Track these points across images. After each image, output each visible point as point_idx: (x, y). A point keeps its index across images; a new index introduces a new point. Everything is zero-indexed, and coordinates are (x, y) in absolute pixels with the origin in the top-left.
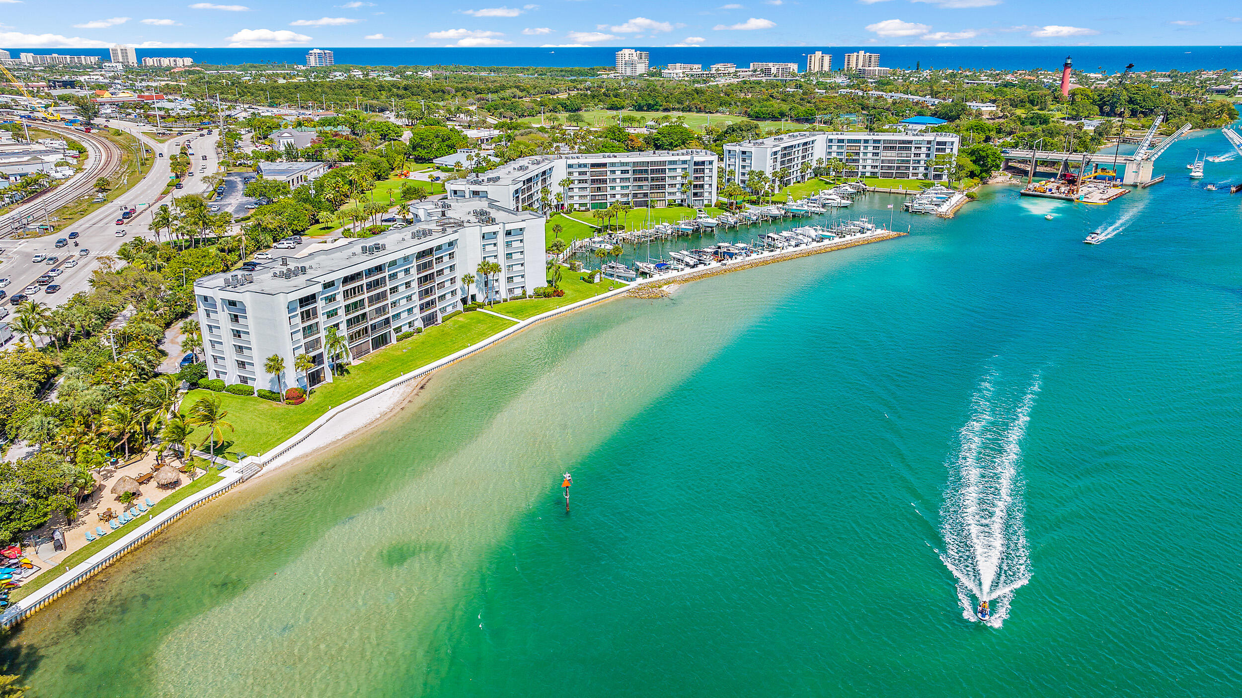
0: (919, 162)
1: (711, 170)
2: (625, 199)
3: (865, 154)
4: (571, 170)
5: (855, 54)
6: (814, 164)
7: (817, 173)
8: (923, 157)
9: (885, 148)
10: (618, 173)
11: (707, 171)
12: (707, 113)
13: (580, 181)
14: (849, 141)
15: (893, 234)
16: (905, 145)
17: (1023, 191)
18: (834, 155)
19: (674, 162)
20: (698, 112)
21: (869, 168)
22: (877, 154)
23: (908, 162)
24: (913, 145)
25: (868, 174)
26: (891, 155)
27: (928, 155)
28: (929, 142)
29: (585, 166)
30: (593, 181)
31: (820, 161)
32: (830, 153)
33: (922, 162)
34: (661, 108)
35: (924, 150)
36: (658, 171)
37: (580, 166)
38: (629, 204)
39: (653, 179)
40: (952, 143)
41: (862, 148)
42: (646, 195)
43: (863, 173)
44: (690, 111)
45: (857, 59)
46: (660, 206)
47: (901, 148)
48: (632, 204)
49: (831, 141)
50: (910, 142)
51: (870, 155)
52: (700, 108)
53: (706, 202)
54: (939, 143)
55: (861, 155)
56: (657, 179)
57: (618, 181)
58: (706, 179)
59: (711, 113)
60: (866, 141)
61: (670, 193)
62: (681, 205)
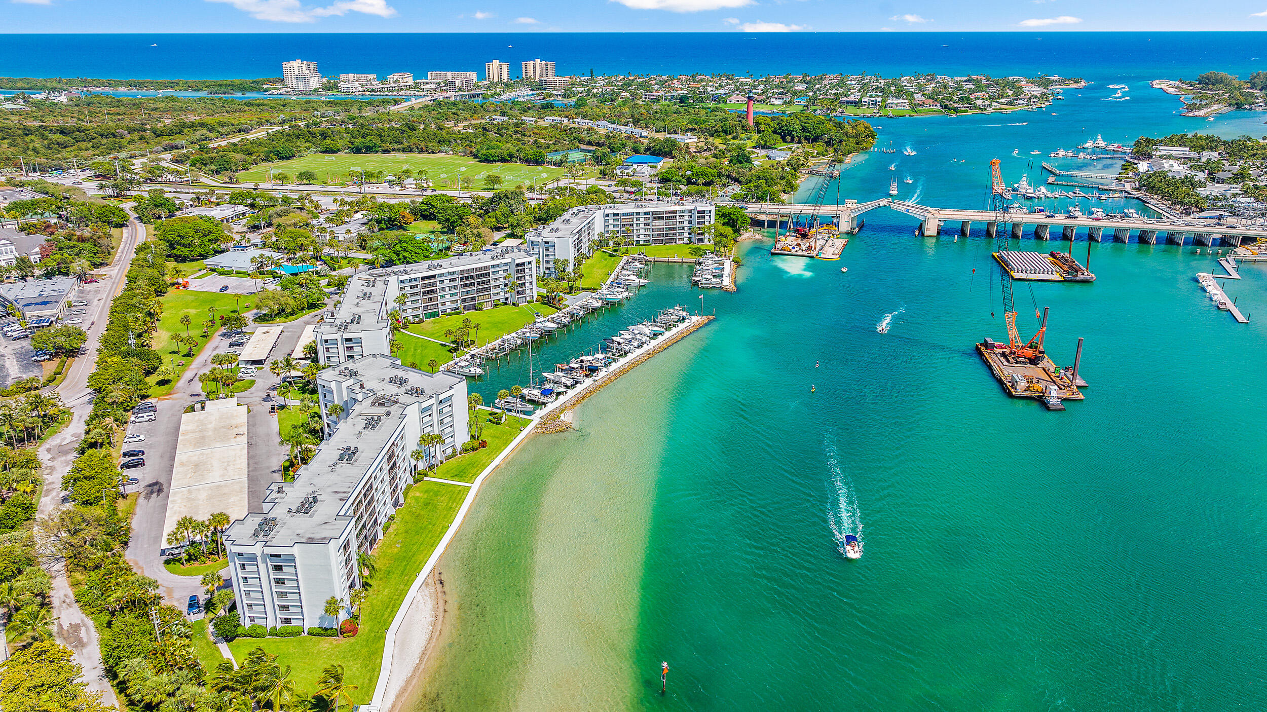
0: (683, 228)
1: (530, 269)
2: (454, 306)
3: (638, 225)
4: (403, 285)
5: (532, 62)
6: (596, 237)
7: (601, 244)
8: (686, 223)
9: (655, 219)
10: (447, 282)
11: (527, 271)
12: (429, 153)
13: (412, 295)
14: (623, 214)
15: (705, 319)
16: (671, 215)
17: (773, 251)
18: (611, 227)
19: (497, 266)
20: (419, 152)
21: (642, 237)
22: (648, 224)
23: (674, 229)
24: (678, 215)
25: (642, 242)
26: (661, 224)
27: (690, 222)
28: (690, 211)
29: (415, 279)
30: (424, 293)
31: (600, 234)
32: (607, 226)
33: (686, 229)
34: (380, 149)
35: (687, 218)
36: (482, 275)
37: (411, 280)
38: (458, 309)
39: (478, 283)
40: (710, 211)
41: (635, 220)
42: (473, 299)
43: (638, 242)
44: (410, 151)
45: (534, 68)
46: (487, 307)
47: (668, 218)
48: (461, 309)
49: (607, 215)
50: (675, 212)
51: (642, 226)
52: (422, 148)
53: (528, 299)
54: (699, 212)
55: (635, 225)
56: (483, 283)
57: (447, 289)
58: (527, 277)
59: (433, 153)
60: (638, 214)
61: (494, 294)
62: (506, 304)
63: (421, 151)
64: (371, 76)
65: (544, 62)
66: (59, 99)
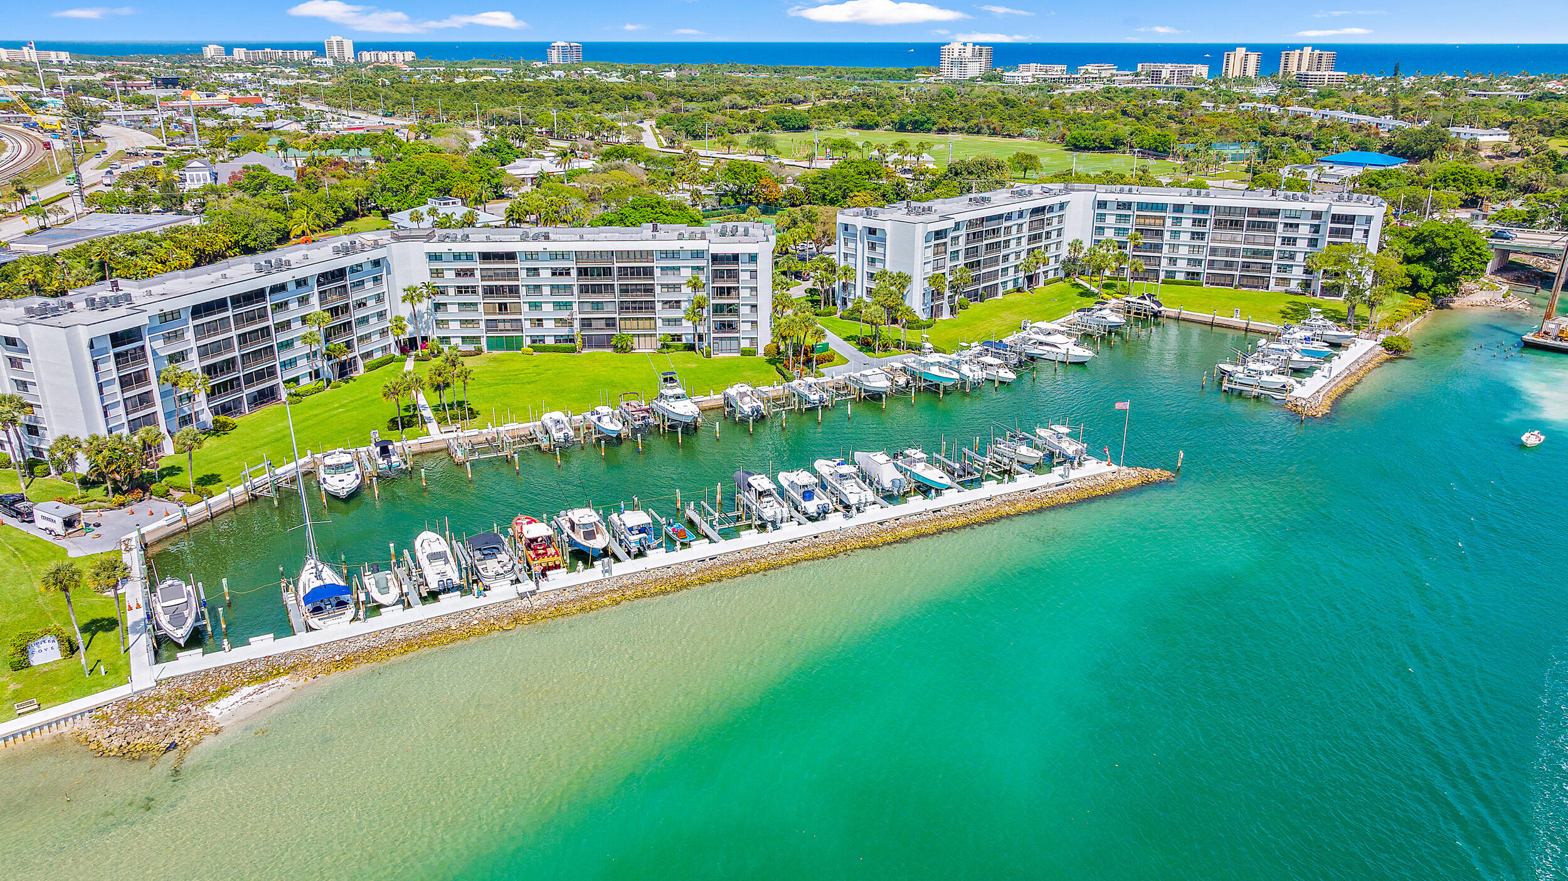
0: (1292, 257)
1: (754, 274)
2: (564, 331)
3: (1175, 234)
4: (437, 265)
5: (1298, 52)
6: (1064, 253)
7: (1071, 268)
8: (1302, 244)
9: (1219, 224)
10: (545, 274)
11: (744, 276)
12: (1004, 136)
13: (460, 290)
14: (1142, 206)
15: (1131, 475)
16: (1263, 220)
17: (1529, 337)
18: (1109, 234)
19: (674, 255)
20: (991, 135)
21: (1182, 265)
22: (1201, 236)
23: (1269, 254)
24: (1281, 220)
25: (1180, 277)
26: (1238, 240)
27: (1313, 243)
28: (1317, 215)
29: (469, 257)
30: (489, 291)
31: (1076, 246)
32: (1100, 230)
33: (1300, 257)
34: (934, 128)
35: (1304, 231)
36: (636, 272)
37: (457, 257)
38: (572, 341)
39: (624, 290)
40: (1369, 219)
41: (1169, 222)
42: (610, 323)
43: (1170, 274)
44: (978, 132)
45: (1300, 60)
46: (645, 348)
47: (1253, 226)
48: (579, 342)
49: (1102, 204)
50: (1275, 213)
51: (1185, 237)
52: (994, 129)
53: (745, 344)
54: (1336, 218)
55: (1167, 236)
56: (636, 289)
57: (546, 291)
58: (745, 293)
59: (1010, 136)
60: (1179, 208)
61: (668, 321)
62: (691, 348)
63: (994, 133)
64: (1058, 67)
65: (1317, 52)
66: (667, 74)
